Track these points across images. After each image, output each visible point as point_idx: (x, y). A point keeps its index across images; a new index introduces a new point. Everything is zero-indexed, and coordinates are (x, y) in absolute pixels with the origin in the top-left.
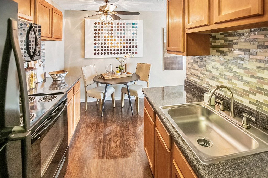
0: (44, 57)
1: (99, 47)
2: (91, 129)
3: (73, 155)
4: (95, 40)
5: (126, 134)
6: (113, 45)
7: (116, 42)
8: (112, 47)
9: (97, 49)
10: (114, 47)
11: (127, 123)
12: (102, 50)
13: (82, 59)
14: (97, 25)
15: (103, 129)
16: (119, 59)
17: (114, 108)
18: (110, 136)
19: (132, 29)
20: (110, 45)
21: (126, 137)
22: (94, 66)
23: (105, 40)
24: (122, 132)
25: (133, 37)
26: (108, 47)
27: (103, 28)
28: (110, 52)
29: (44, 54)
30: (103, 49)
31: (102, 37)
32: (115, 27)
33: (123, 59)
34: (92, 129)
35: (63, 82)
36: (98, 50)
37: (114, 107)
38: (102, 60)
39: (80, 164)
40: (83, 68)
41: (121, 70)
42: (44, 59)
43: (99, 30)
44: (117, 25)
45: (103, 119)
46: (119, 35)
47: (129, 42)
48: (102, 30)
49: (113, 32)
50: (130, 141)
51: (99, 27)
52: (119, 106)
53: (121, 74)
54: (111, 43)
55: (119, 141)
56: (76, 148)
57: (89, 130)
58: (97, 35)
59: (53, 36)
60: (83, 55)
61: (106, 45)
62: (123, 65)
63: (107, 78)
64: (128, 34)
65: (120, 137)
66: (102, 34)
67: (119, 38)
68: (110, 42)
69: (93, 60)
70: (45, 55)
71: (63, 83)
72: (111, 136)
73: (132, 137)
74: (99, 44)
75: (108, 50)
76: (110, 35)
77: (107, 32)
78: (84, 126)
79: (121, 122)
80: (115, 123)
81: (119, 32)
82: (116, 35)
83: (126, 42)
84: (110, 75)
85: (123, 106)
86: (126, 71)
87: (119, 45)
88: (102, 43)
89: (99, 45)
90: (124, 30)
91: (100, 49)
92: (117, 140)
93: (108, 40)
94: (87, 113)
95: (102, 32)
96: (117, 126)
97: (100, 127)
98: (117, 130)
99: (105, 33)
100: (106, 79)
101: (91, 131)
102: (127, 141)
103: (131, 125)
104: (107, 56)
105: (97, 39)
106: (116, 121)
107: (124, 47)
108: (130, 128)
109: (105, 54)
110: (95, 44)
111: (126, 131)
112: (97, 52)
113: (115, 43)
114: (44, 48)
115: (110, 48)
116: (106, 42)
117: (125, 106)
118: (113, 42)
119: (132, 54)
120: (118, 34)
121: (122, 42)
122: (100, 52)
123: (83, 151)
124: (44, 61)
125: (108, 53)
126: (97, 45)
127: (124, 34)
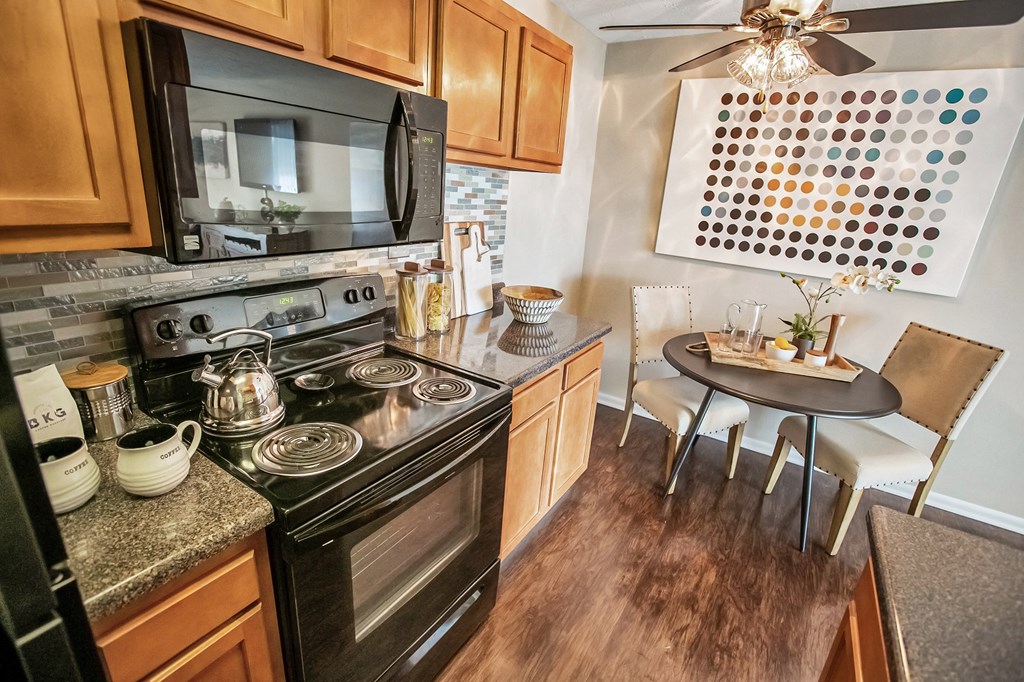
0: (504, 227)
1: (721, 213)
2: (611, 526)
3: (523, 585)
4: (712, 181)
5: (736, 623)
6: (793, 212)
7: (814, 196)
8: (783, 219)
9: (712, 220)
10: (799, 220)
11: (757, 574)
12: (732, 229)
13: (642, 255)
14: (734, 108)
15: (651, 545)
16: (804, 286)
17: (727, 478)
18: (665, 591)
19: (934, 126)
20: (776, 210)
21: (731, 634)
22: (685, 292)
23: (758, 184)
24: (720, 602)
25: (929, 176)
26: (766, 217)
27: (761, 125)
28: (769, 242)
29: (504, 218)
30: (741, 223)
31: (745, 167)
32: (825, 116)
33: (824, 289)
34: (616, 525)
35: (540, 330)
36: (718, 228)
37: (731, 476)
38: (727, 273)
39: (527, 630)
40: (637, 290)
41: (802, 339)
42: (503, 237)
43: (736, 133)
44: (838, 107)
45: (668, 507)
46: (841, 163)
47: (889, 202)
48: (753, 133)
49: (809, 144)
50: (737, 666)
51: (738, 117)
52: (753, 484)
53: (799, 357)
54: (787, 203)
55: (690, 634)
56: (540, 564)
57: (602, 526)
58: (724, 157)
59: (520, 153)
60: (653, 238)
61: (760, 209)
62: (817, 315)
63: (722, 357)
64: (897, 158)
65: (705, 618)
66: (748, 150)
67: (837, 180)
68: (780, 194)
69: (689, 265)
70: (508, 222)
71: (542, 337)
72: (670, 594)
73: (758, 656)
74: (724, 198)
75: (763, 233)
76: (789, 160)
77: (775, 142)
78: (592, 501)
79: (736, 556)
80: (706, 547)
81: (847, 144)
82: (824, 162)
83: (870, 200)
84: (738, 346)
85: (769, 490)
86: (827, 350)
87: (828, 215)
88: (739, 198)
89: (722, 205)
90: (878, 136)
91: (727, 221)
92: (685, 623)
93: (774, 185)
94: (621, 456)
95: (752, 142)
96: (710, 566)
97: (645, 534)
98: (704, 581)
99: (765, 150)
100: (714, 359)
101: (607, 531)
102: (725, 656)
103: (774, 593)
104: (750, 258)
105: (721, 173)
106: (716, 539)
107: (852, 226)
108: (763, 602)
109: (744, 247)
110: (709, 196)
111: (743, 607)
112: (709, 234)
113: (803, 204)
114: (507, 196)
115: (773, 226)
116: (764, 193)
117: (783, 492)
118: (797, 195)
119: (888, 269)
120: (834, 153)
121: (850, 199)
122: (724, 236)
123: (554, 589)
124: (503, 243)
125: (759, 249)
126: (715, 204)
127: (873, 155)
